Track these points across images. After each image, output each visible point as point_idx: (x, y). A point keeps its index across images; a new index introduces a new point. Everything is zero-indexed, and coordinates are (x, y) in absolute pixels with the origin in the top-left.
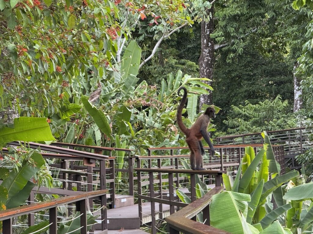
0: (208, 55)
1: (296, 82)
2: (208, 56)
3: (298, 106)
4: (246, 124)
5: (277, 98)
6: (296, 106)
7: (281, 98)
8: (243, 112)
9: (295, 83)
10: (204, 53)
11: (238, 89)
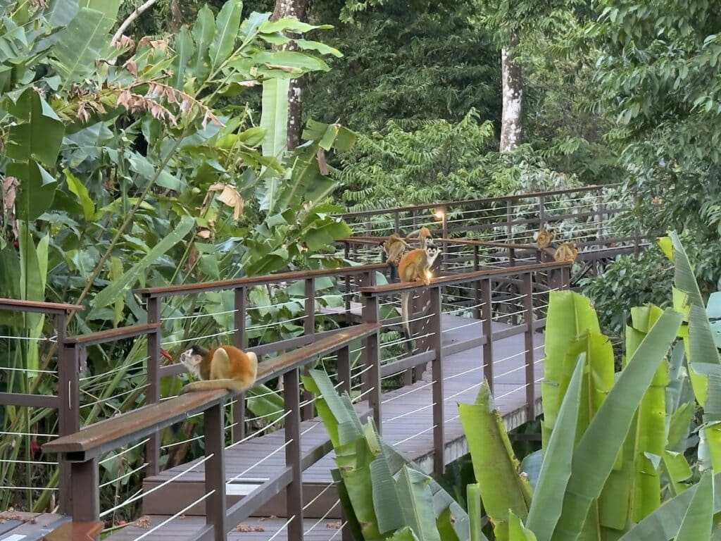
0: (292, 9)
1: (509, 79)
2: (292, 12)
3: (513, 138)
4: (391, 179)
5: (469, 115)
6: (507, 138)
7: (479, 116)
8: (382, 150)
9: (505, 81)
10: (283, 5)
11: (361, 95)
